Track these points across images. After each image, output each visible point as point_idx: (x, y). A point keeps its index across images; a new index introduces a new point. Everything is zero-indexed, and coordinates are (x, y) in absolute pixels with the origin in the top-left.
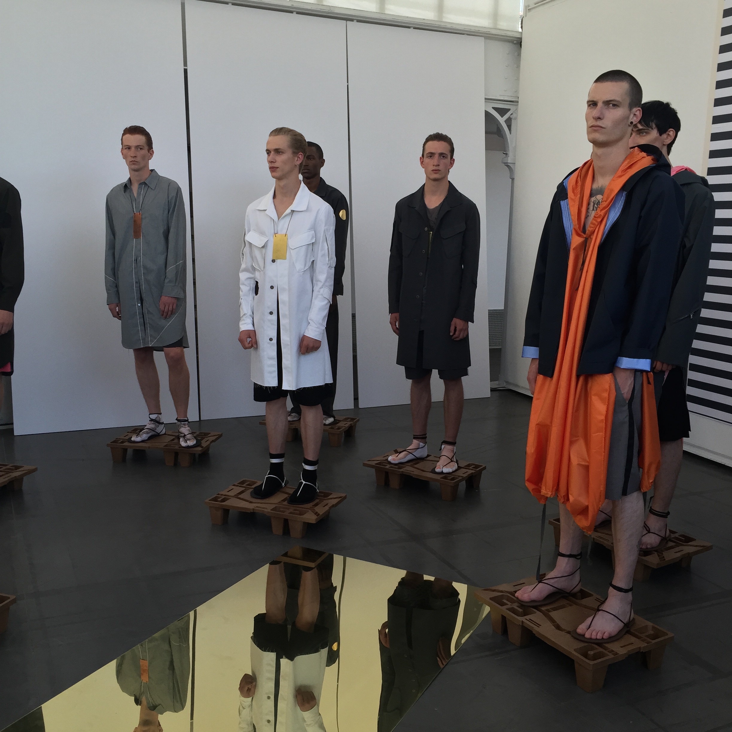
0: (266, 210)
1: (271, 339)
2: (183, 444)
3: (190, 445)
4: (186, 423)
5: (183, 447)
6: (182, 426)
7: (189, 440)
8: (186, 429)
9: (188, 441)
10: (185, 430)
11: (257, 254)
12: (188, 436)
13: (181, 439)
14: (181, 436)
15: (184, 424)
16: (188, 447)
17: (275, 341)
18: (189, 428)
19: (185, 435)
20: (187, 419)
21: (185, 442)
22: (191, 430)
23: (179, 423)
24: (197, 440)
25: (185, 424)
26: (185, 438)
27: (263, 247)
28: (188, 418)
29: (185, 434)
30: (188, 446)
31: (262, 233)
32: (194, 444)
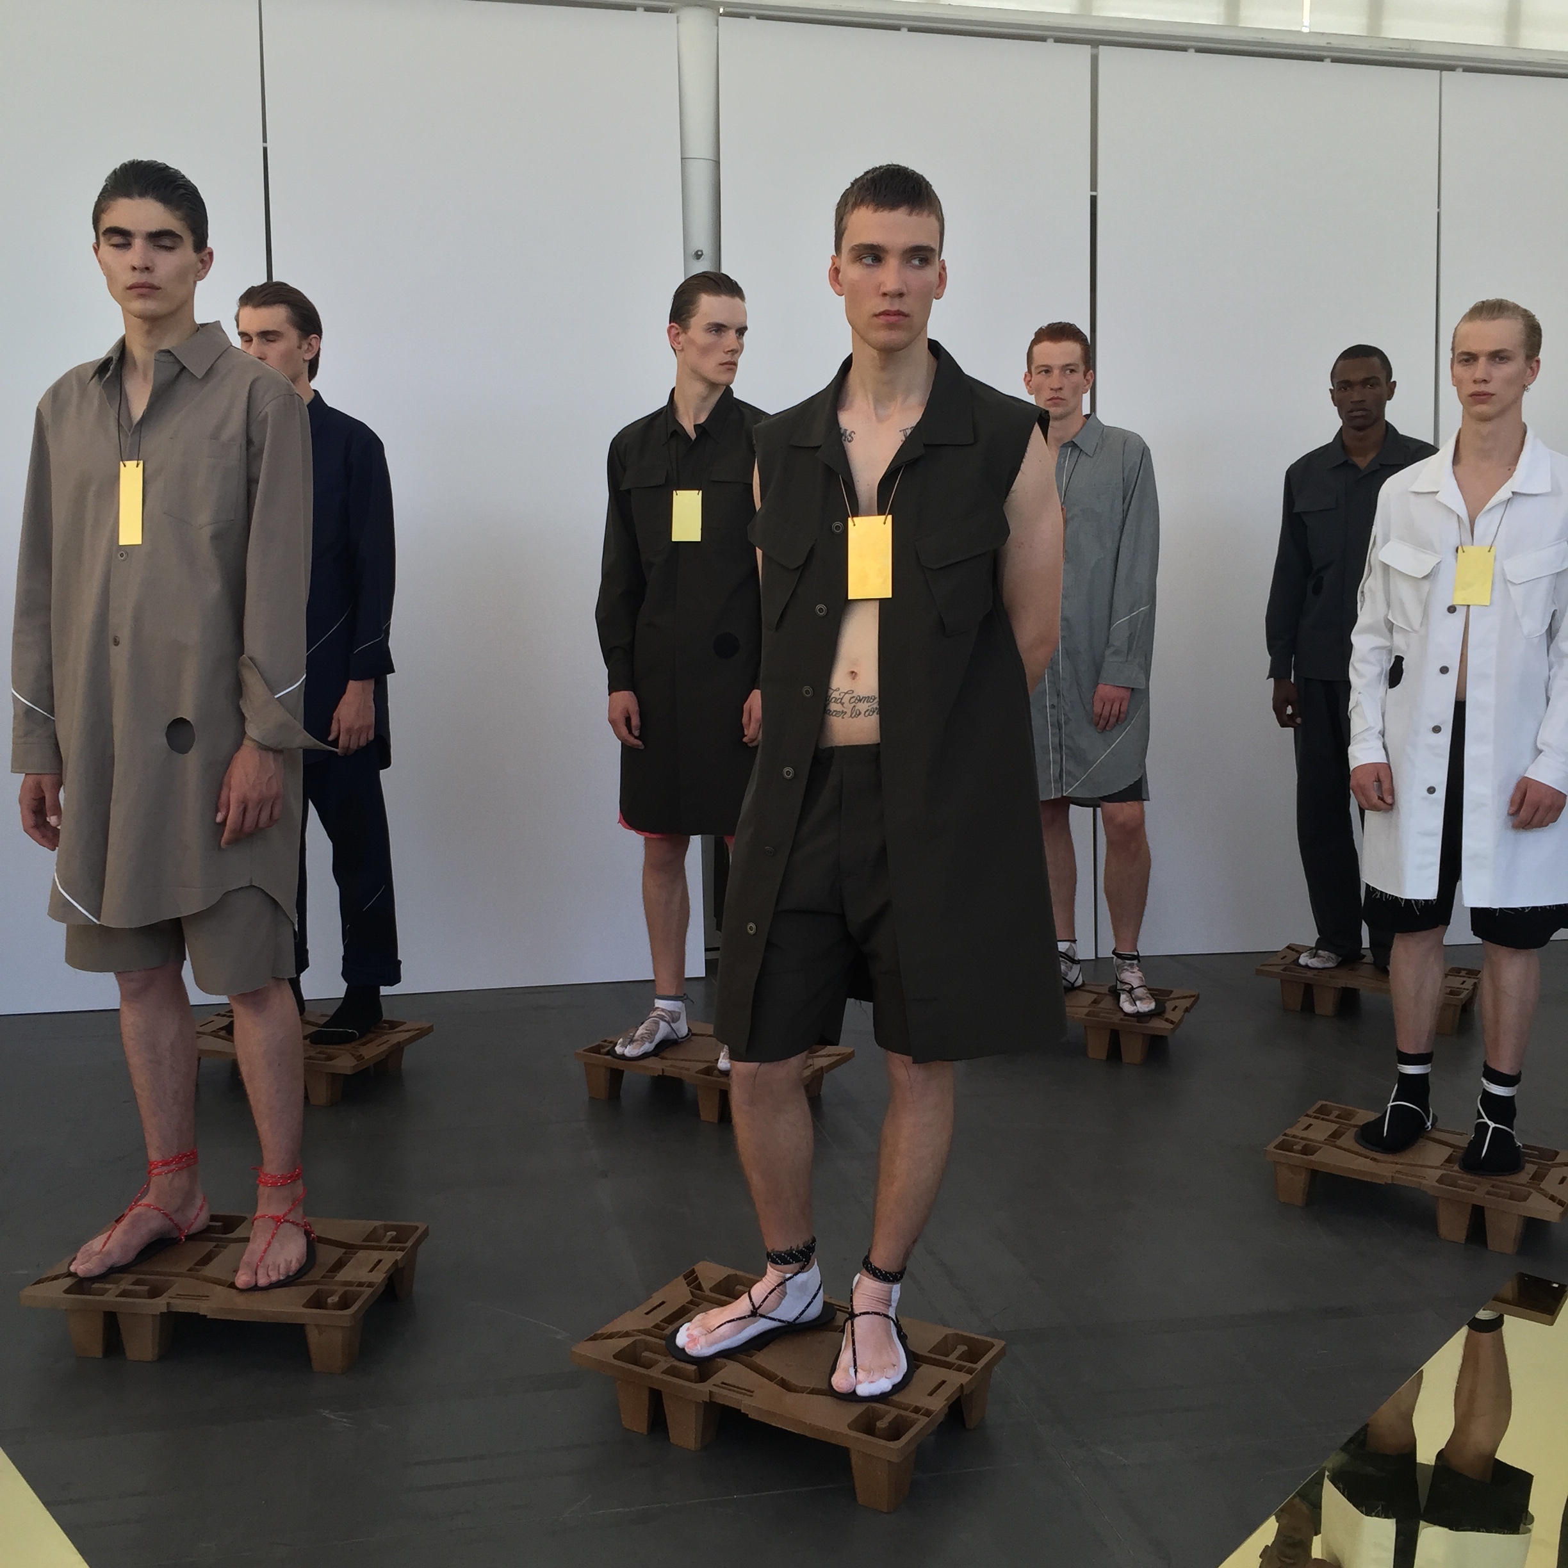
0: (1437, 492)
1: (1431, 790)
2: (1127, 1007)
3: (1141, 1010)
4: (1135, 962)
5: (1126, 1014)
6: (1126, 967)
7: (1140, 999)
8: (1133, 975)
9: (1138, 1003)
10: (1132, 977)
11: (1404, 591)
12: (1139, 992)
13: (1123, 997)
14: (1124, 990)
15: (1131, 965)
16: (1138, 1015)
17: (1441, 793)
18: (1140, 974)
19: (1132, 989)
20: (1136, 954)
21: (1131, 1004)
22: (1143, 978)
23: (1120, 961)
24: (1156, 1000)
25: (1133, 964)
26: (1133, 996)
27: (1425, 577)
28: (1138, 952)
29: (1132, 986)
30: (1138, 1012)
31: (1423, 544)
32: (1150, 1009)
